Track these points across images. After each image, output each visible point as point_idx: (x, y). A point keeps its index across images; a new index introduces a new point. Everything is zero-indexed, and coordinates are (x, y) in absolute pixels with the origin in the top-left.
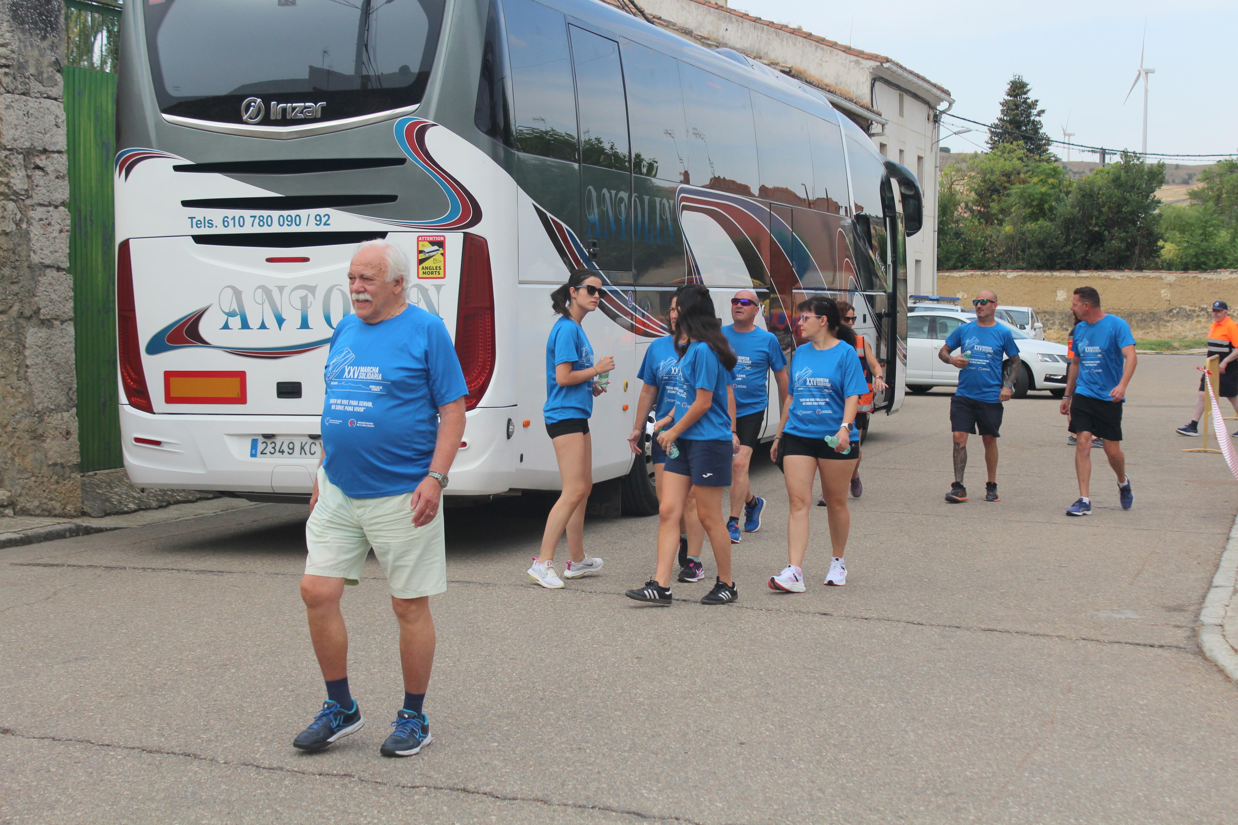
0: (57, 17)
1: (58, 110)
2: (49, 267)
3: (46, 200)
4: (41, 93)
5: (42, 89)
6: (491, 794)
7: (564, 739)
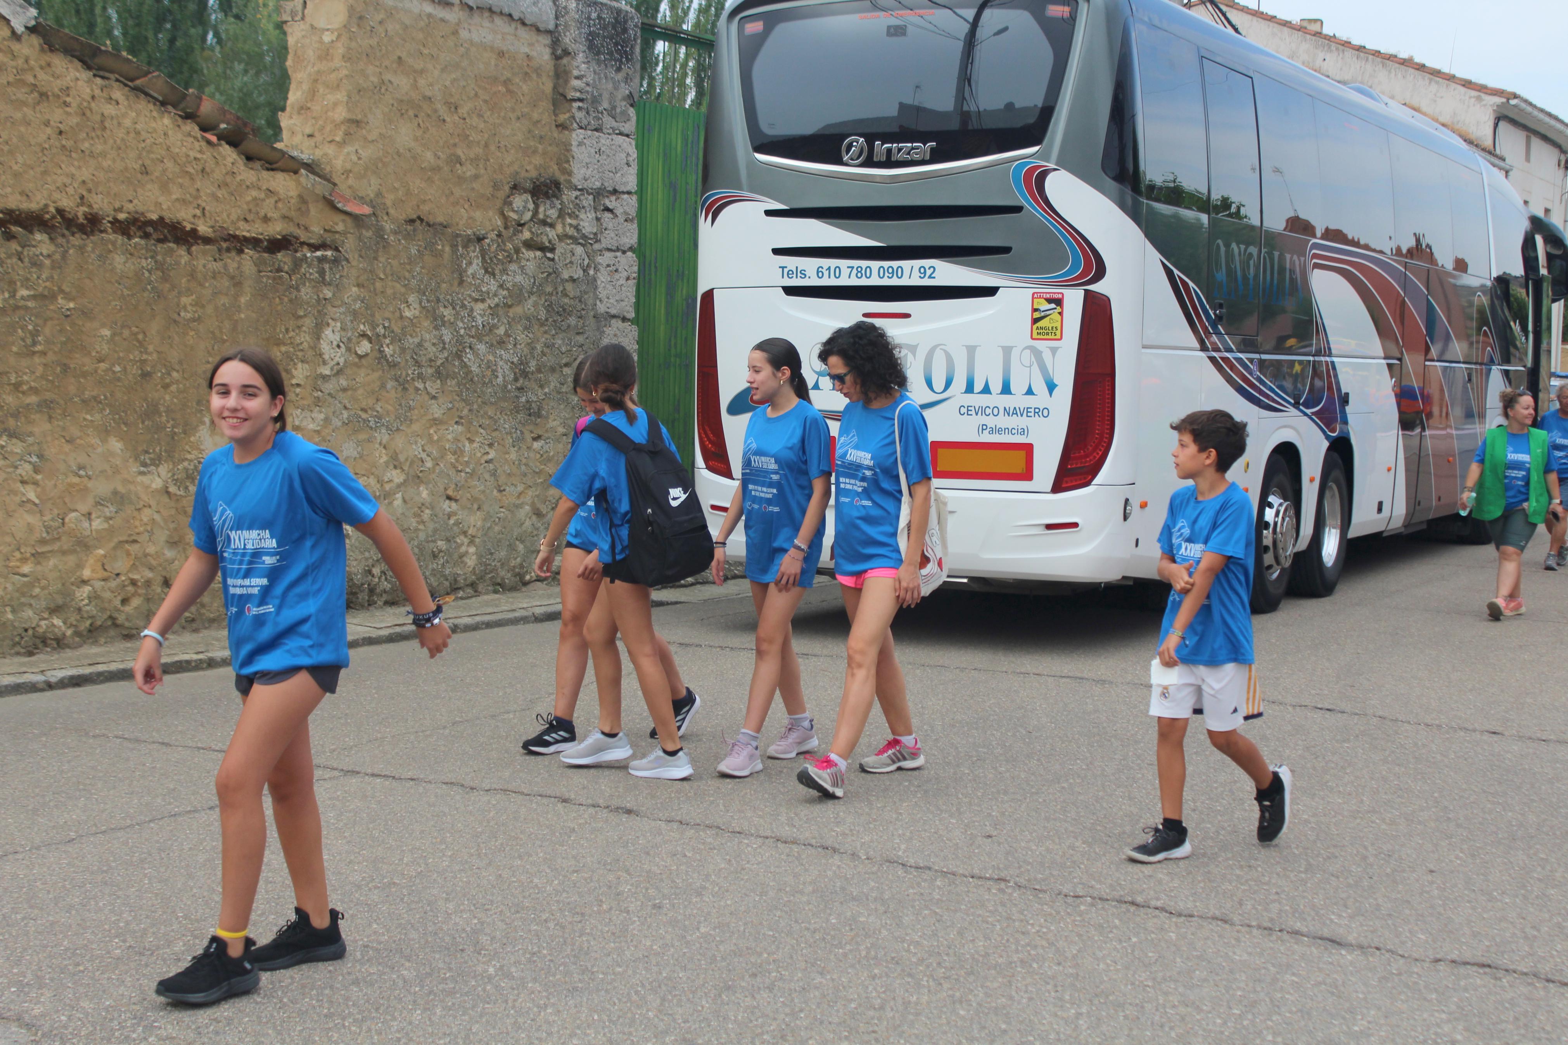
0: (632, 47)
1: (629, 146)
2: (614, 316)
3: (614, 245)
4: (613, 129)
5: (614, 124)
6: (1162, 909)
7: (1230, 855)
